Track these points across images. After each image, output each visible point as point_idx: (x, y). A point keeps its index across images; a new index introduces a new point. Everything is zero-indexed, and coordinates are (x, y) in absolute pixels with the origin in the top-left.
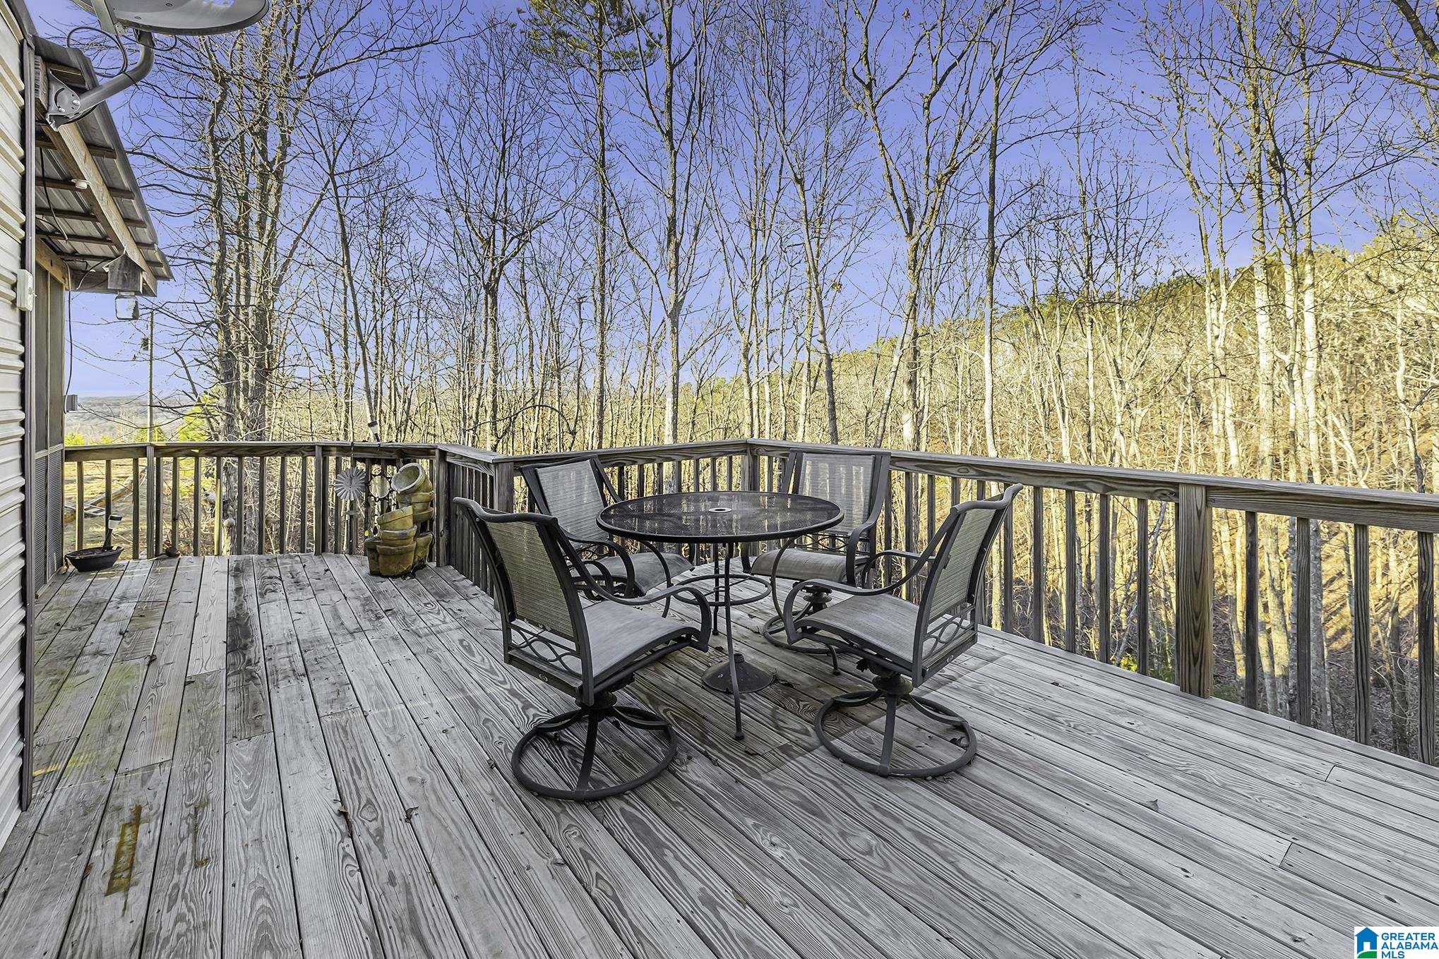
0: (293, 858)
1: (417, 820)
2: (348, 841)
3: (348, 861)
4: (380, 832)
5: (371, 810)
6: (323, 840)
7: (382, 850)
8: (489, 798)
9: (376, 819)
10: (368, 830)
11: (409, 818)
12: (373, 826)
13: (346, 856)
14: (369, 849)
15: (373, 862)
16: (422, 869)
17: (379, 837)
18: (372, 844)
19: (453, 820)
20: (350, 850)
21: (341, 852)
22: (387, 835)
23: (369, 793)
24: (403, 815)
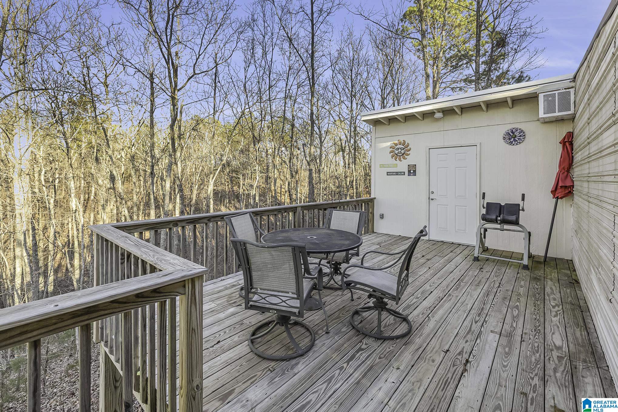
0: (490, 369)
1: (446, 348)
2: (470, 360)
3: (474, 354)
4: (459, 354)
5: (456, 363)
6: (477, 367)
7: (463, 349)
8: (421, 337)
9: (457, 358)
10: (462, 358)
11: (448, 351)
12: (460, 357)
13: (474, 356)
14: (466, 353)
15: (468, 348)
16: (457, 338)
17: (460, 353)
18: (464, 353)
19: (438, 340)
20: (471, 356)
21: (474, 358)
22: (457, 352)
23: (451, 369)
24: (448, 353)
